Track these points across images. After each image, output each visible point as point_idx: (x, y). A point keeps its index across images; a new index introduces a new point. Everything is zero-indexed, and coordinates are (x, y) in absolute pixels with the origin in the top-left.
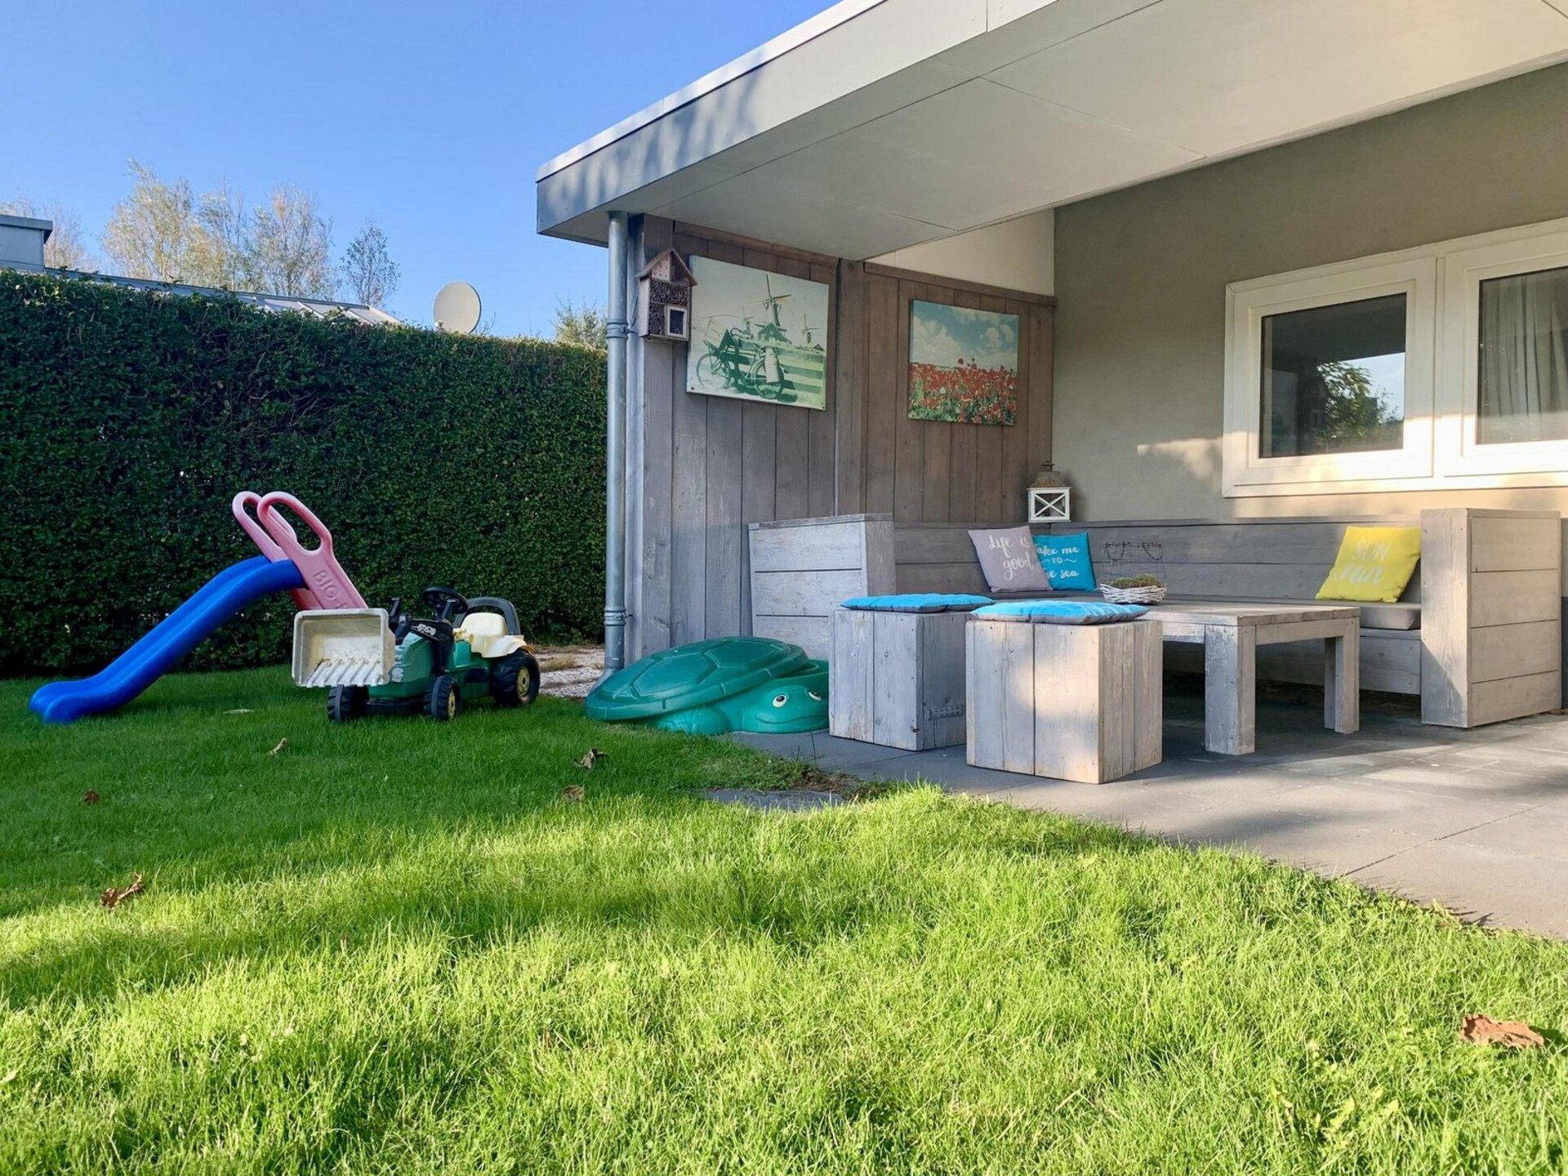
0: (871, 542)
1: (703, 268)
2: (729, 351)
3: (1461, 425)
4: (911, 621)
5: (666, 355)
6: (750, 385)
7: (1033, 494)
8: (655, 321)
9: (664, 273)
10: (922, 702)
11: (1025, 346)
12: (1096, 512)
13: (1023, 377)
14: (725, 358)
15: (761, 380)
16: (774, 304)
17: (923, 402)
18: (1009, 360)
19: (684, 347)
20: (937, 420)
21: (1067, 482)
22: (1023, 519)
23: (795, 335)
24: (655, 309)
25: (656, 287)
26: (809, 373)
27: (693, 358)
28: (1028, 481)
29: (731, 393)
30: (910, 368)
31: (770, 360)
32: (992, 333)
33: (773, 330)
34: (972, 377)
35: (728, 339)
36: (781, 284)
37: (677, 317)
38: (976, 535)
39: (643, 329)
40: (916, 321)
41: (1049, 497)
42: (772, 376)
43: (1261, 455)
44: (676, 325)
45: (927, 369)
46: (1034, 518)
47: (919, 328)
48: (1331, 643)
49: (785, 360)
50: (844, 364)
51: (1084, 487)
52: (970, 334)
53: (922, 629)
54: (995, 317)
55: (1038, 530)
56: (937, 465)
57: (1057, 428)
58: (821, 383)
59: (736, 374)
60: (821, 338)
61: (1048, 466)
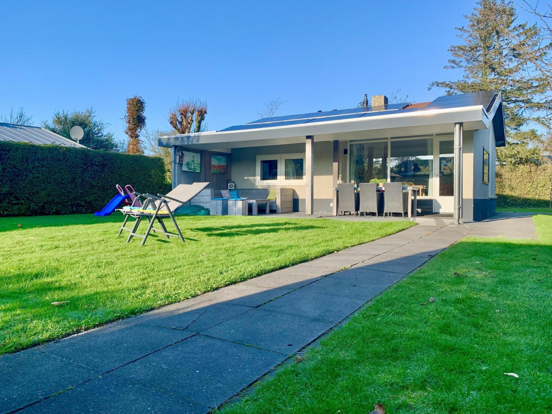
0: (211, 192)
1: (185, 153)
2: (188, 164)
3: (284, 177)
4: (221, 201)
5: (180, 165)
6: (190, 169)
7: (229, 184)
8: (179, 161)
9: (180, 154)
10: (222, 210)
11: (227, 161)
12: (238, 188)
13: (227, 166)
14: (187, 165)
15: (192, 168)
16: (193, 157)
17: (213, 170)
18: (225, 164)
19: (182, 164)
20: (215, 173)
21: (234, 183)
22: (227, 188)
23: (196, 162)
24: (179, 159)
25: (180, 156)
26: (198, 167)
27: (183, 166)
28: (228, 182)
29: (188, 170)
30: (211, 165)
31: (193, 165)
32: (222, 159)
33: (193, 161)
34: (220, 167)
35: (188, 162)
36: (194, 154)
37: (182, 160)
38: (221, 191)
39: (178, 162)
40: (212, 158)
41: (231, 185)
42: (193, 168)
43: (261, 180)
44: (182, 162)
45: (214, 166)
46: (229, 188)
47: (212, 159)
48: (266, 203)
49: (195, 165)
50: (202, 164)
51: (236, 183)
52: (219, 160)
53: (222, 202)
54: (223, 157)
55: (230, 190)
56: (215, 180)
57: (232, 174)
58: (199, 168)
59: (189, 167)
60: (199, 162)
61: (231, 180)
